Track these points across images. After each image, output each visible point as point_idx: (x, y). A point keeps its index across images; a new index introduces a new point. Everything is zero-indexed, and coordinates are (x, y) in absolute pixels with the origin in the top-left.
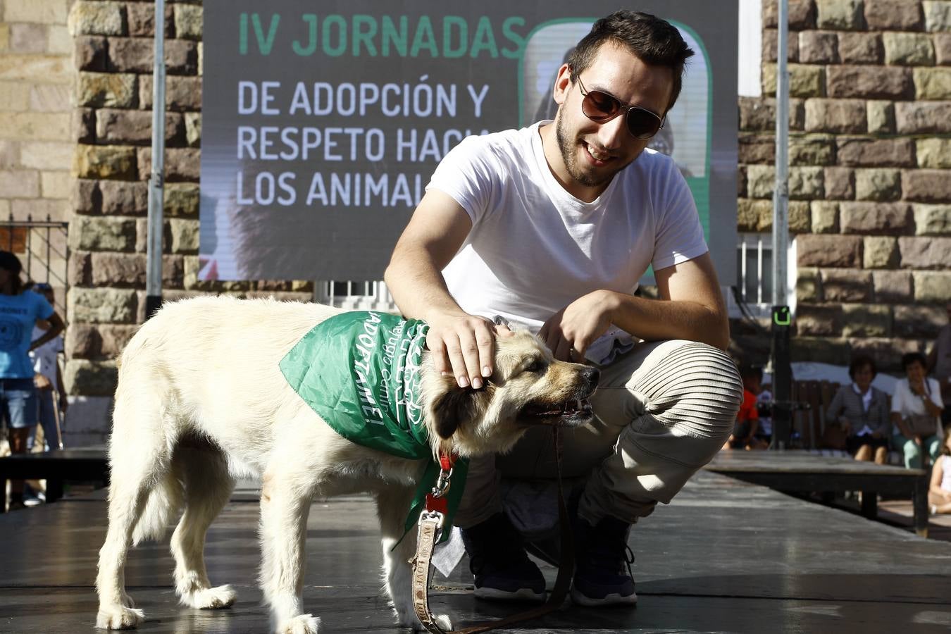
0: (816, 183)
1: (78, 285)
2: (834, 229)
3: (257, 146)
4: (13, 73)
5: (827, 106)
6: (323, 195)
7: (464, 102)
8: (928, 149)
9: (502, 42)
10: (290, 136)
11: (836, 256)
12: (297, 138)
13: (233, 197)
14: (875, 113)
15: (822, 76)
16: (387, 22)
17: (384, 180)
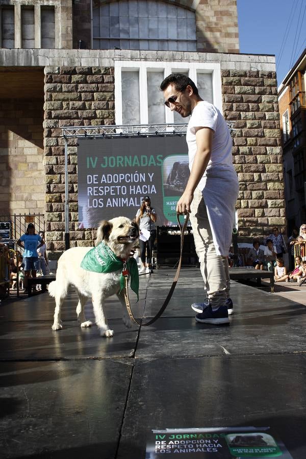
0: (242, 195)
1: (47, 231)
2: (247, 207)
3: (93, 192)
4: (29, 176)
5: (243, 175)
6: (111, 204)
7: (147, 178)
8: (270, 185)
9: (157, 161)
10: (101, 189)
11: (248, 214)
12: (103, 189)
13: (87, 206)
14: (256, 176)
15: (242, 167)
16: (126, 158)
17: (127, 199)
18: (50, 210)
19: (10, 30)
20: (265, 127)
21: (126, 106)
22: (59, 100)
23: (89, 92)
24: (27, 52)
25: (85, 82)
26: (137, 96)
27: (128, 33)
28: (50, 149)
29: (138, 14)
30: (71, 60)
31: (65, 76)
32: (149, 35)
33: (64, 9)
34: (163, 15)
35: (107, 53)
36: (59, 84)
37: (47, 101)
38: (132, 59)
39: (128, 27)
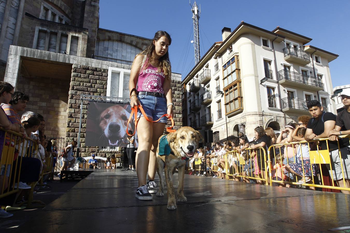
18: (68, 136)
19: (53, 44)
20: (175, 105)
21: (112, 88)
22: (79, 81)
23: (95, 79)
24: (65, 55)
25: (93, 74)
26: (118, 84)
27: (112, 56)
28: (72, 105)
29: (117, 48)
30: (87, 63)
31: (83, 70)
32: (122, 58)
33: (83, 39)
34: (129, 50)
35: (105, 62)
36: (80, 74)
37: (72, 81)
38: (117, 67)
39: (112, 52)
